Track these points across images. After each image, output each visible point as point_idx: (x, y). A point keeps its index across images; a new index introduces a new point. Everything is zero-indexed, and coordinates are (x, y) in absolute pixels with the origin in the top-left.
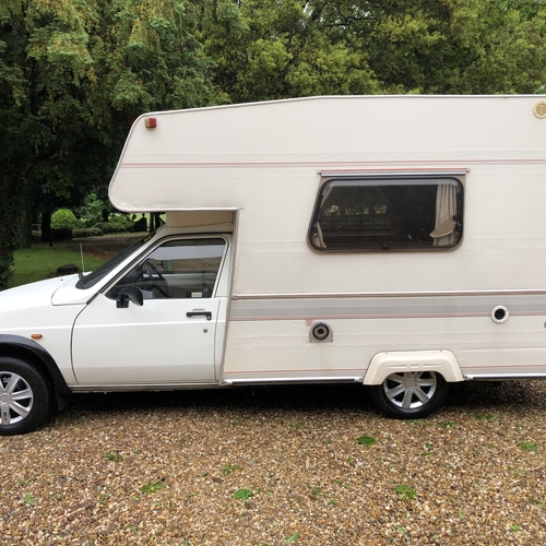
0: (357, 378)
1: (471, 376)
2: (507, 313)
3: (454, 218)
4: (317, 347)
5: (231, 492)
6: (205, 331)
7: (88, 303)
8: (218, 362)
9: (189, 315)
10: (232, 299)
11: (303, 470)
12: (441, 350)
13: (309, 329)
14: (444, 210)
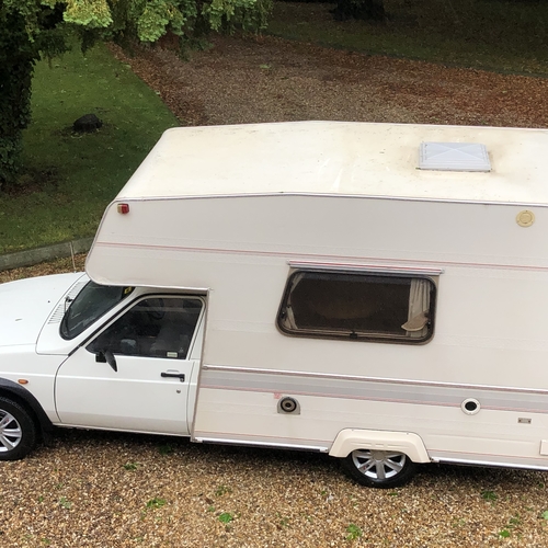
0: (323, 449)
1: (437, 459)
2: (478, 406)
3: (426, 315)
4: (285, 417)
5: (217, 514)
6: (178, 392)
7: (70, 355)
8: (191, 420)
9: (164, 375)
10: (202, 368)
11: (282, 499)
12: (408, 432)
13: (277, 401)
14: (416, 305)
